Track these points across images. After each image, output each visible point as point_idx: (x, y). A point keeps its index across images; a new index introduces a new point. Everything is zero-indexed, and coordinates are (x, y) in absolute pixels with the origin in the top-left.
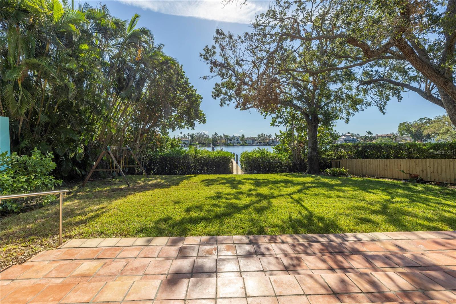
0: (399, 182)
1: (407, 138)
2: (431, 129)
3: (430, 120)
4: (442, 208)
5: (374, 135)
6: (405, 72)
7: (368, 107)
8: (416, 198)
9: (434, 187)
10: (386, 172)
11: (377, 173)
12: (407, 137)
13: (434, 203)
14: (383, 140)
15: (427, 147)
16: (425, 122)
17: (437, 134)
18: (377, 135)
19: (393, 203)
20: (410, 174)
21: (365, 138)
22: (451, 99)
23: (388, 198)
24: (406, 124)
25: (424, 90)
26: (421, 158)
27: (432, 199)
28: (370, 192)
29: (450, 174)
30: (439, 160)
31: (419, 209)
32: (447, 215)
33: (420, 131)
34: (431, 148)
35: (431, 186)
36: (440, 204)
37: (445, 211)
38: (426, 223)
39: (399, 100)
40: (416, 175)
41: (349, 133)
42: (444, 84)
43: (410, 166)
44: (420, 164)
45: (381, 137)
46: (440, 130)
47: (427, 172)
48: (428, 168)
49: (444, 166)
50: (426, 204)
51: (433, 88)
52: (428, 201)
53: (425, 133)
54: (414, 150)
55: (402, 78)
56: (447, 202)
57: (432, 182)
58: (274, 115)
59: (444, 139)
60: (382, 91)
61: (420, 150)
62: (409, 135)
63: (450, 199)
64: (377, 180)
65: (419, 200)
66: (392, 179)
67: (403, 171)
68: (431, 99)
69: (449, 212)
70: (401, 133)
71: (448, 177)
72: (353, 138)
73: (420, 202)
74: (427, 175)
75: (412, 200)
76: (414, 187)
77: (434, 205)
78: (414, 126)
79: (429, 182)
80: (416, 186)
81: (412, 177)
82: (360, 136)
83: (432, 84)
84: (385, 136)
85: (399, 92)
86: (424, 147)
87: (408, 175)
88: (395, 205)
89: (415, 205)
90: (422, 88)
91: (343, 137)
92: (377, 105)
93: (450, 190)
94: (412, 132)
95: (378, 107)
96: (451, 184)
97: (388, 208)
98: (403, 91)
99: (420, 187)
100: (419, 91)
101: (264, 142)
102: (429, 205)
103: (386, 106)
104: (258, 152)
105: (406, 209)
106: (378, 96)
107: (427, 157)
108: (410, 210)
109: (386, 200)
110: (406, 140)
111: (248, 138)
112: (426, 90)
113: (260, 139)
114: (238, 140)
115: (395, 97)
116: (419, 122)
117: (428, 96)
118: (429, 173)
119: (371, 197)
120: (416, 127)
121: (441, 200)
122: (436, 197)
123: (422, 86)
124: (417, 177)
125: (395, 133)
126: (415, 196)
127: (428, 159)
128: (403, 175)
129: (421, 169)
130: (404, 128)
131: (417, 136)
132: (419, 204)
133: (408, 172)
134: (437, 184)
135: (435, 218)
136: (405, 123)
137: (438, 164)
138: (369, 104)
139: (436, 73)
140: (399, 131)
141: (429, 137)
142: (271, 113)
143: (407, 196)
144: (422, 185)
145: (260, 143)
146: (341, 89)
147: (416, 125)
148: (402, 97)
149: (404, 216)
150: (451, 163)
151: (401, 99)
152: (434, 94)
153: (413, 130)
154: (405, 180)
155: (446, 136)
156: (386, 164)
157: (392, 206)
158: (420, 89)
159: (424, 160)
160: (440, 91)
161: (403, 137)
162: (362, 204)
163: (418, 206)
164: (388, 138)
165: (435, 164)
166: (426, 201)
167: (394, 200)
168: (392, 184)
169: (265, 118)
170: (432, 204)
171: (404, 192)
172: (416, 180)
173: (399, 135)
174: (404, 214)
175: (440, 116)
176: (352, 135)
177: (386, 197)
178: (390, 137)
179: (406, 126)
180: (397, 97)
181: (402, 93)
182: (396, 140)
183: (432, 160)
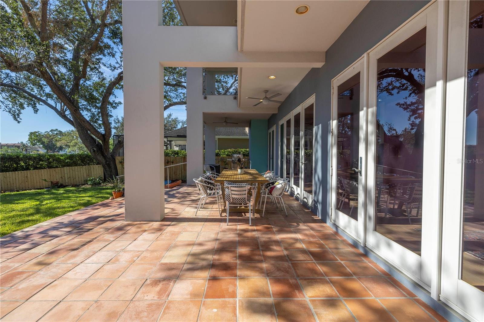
0: (42, 191)
1: (39, 149)
2: (63, 141)
3: (61, 132)
4: (78, 199)
6: (40, 87)
8: (60, 198)
9: (71, 189)
10: (27, 183)
11: (16, 186)
12: (39, 147)
13: (74, 198)
14: (9, 151)
15: (64, 157)
16: (57, 134)
17: (69, 147)
19: (44, 205)
20: (52, 182)
22: (79, 122)
23: (38, 203)
24: (37, 134)
25: (60, 111)
26: (59, 167)
27: (71, 196)
28: (18, 203)
29: (81, 178)
30: (73, 167)
31: (65, 203)
32: (82, 202)
33: (52, 142)
34: (67, 158)
35: (69, 188)
36: (77, 197)
37: (81, 200)
38: (71, 209)
39: (34, 111)
40: (56, 182)
42: (74, 111)
43: (50, 175)
44: (60, 172)
45: (6, 147)
46: (70, 143)
47: (65, 178)
48: (66, 175)
49: (77, 172)
50: (69, 200)
51: (66, 110)
52: (70, 198)
53: (58, 144)
54: (54, 160)
55: (38, 91)
56: (81, 195)
57: (69, 185)
59: (74, 151)
60: (15, 97)
61: (58, 160)
62: (41, 146)
63: (82, 194)
64: (18, 193)
65: (62, 198)
66: (34, 189)
67: (45, 180)
68: (65, 118)
69: (83, 200)
70: (32, 143)
71: (80, 180)
73: (64, 199)
74: (65, 181)
75: (58, 200)
76: (57, 192)
77: (74, 199)
78: (46, 137)
79: (68, 186)
80: (58, 190)
81: (54, 184)
83: (65, 107)
84: (13, 146)
85: (35, 104)
86: (62, 158)
87: (50, 183)
88: (46, 206)
89: (61, 202)
90: (57, 108)
92: (10, 112)
93: (82, 188)
94: (44, 142)
95: (10, 114)
96: (82, 184)
97: (41, 209)
98: (39, 104)
99: (61, 191)
100: (55, 109)
102: (70, 200)
103: (21, 115)
105: (55, 206)
106: (10, 101)
107: (64, 166)
108: (59, 205)
109: (37, 205)
110: (38, 151)
112: (61, 111)
115: (30, 107)
116: (50, 132)
117: (62, 115)
118: (66, 179)
119: (20, 207)
120: (48, 138)
121: (77, 195)
122: (74, 194)
123: (57, 105)
124: (57, 183)
125: (24, 142)
126: (60, 197)
127: (65, 168)
128: (45, 184)
129: (60, 176)
130: (35, 137)
131: (50, 147)
132: (63, 201)
133: (50, 180)
134: (73, 186)
135: (76, 205)
136: (37, 132)
137: (72, 170)
139: (69, 101)
140: (29, 140)
141: (61, 148)
143: (53, 198)
144: (62, 189)
147: (48, 136)
148: (38, 110)
149: (56, 210)
150: (81, 169)
151: (37, 111)
152: (67, 115)
153: (45, 140)
154: (47, 188)
155: (75, 148)
156: (26, 176)
157: (43, 207)
158: (56, 108)
159: (62, 169)
160: (71, 113)
161: (34, 148)
162: (14, 213)
163: (63, 202)
164: (16, 148)
165: (71, 171)
166: (68, 198)
167: (44, 203)
168: (36, 194)
170: (72, 199)
171: (50, 196)
172: (57, 185)
173: (29, 145)
174: (55, 209)
175: (69, 130)
177: (35, 203)
178: (18, 147)
179: (37, 136)
180: (33, 107)
181: (37, 105)
182: (26, 150)
183: (68, 168)
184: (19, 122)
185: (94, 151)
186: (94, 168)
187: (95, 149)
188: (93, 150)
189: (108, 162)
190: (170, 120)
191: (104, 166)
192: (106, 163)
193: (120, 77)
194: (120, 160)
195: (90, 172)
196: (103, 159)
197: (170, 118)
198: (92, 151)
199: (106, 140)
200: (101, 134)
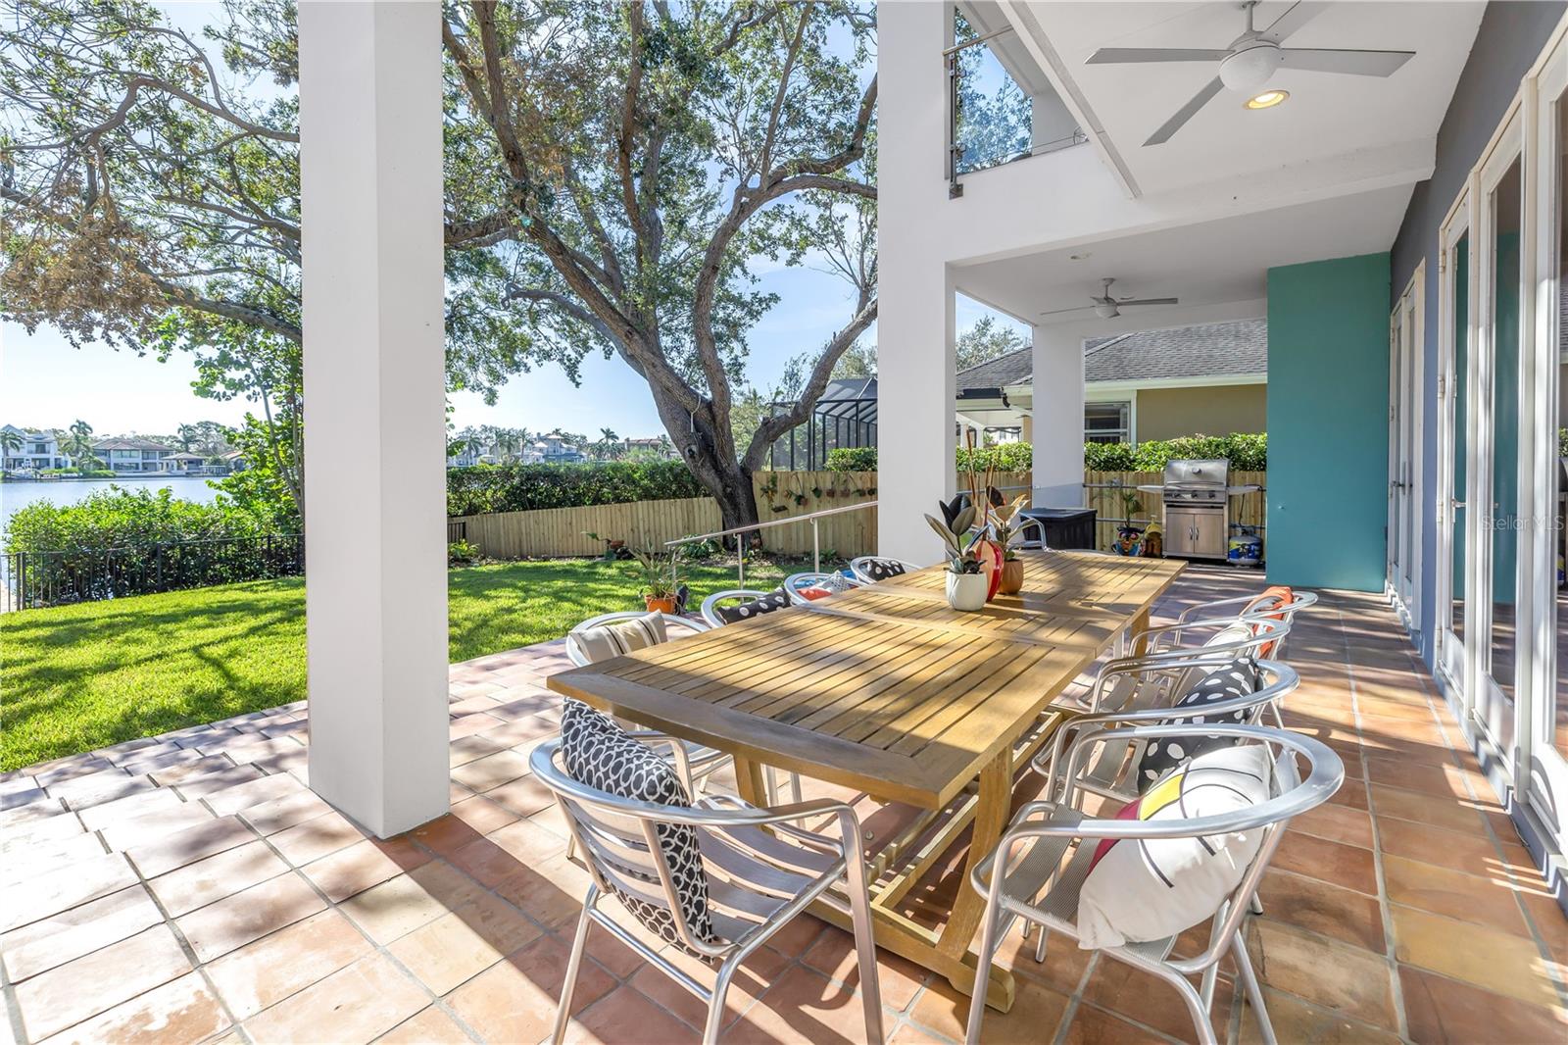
0: (583, 563)
5: (621, 440)
7: (544, 362)
10: (570, 539)
14: (641, 456)
18: (628, 440)
20: (609, 542)
21: (599, 449)
26: (633, 500)
34: (646, 477)
40: (618, 542)
41: (557, 432)
43: (611, 522)
44: (629, 514)
45: (636, 448)
47: (639, 532)
48: (641, 523)
49: (663, 516)
58: (210, 352)
67: (594, 535)
72: (569, 449)
74: (640, 539)
80: (610, 568)
81: (612, 547)
82: (589, 441)
84: (647, 445)
91: (541, 445)
92: (561, 360)
95: (562, 367)
101: (216, 462)
104: (118, 506)
111: (115, 441)
113: (193, 447)
114: (41, 448)
118: (642, 534)
124: (620, 545)
128: (591, 546)
129: (630, 526)
133: (607, 536)
137: (654, 511)
138: (547, 356)
142: (194, 343)
145: (195, 463)
146: (467, 296)
150: (673, 508)
154: (600, 556)
159: (634, 506)
164: (651, 450)
165: (651, 512)
169: (163, 361)
176: (566, 439)
178: (655, 447)
183: (645, 503)
184: (578, 385)
185: (692, 455)
186: (699, 507)
187: (694, 448)
188: (690, 450)
189: (729, 490)
190: (984, 340)
191: (720, 502)
192: (724, 490)
193: (738, 205)
194: (765, 483)
195: (691, 517)
196: (717, 480)
197: (984, 335)
198: (687, 454)
199: (719, 419)
200: (703, 400)
